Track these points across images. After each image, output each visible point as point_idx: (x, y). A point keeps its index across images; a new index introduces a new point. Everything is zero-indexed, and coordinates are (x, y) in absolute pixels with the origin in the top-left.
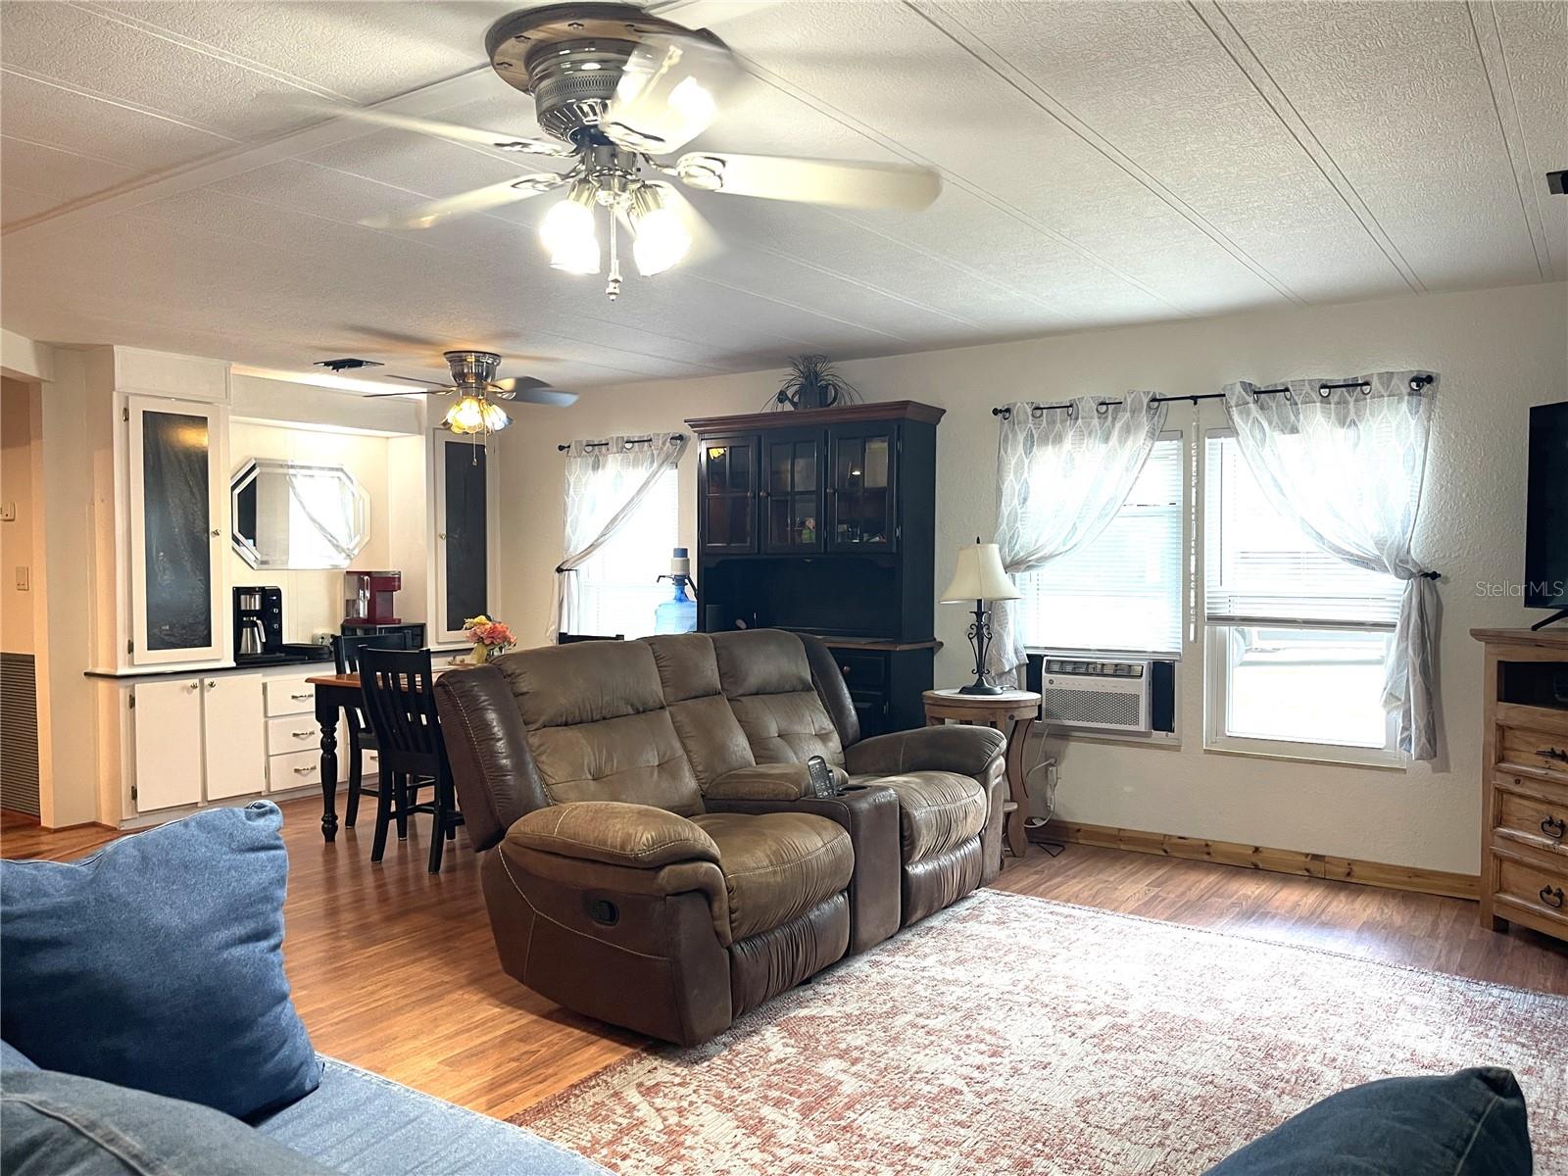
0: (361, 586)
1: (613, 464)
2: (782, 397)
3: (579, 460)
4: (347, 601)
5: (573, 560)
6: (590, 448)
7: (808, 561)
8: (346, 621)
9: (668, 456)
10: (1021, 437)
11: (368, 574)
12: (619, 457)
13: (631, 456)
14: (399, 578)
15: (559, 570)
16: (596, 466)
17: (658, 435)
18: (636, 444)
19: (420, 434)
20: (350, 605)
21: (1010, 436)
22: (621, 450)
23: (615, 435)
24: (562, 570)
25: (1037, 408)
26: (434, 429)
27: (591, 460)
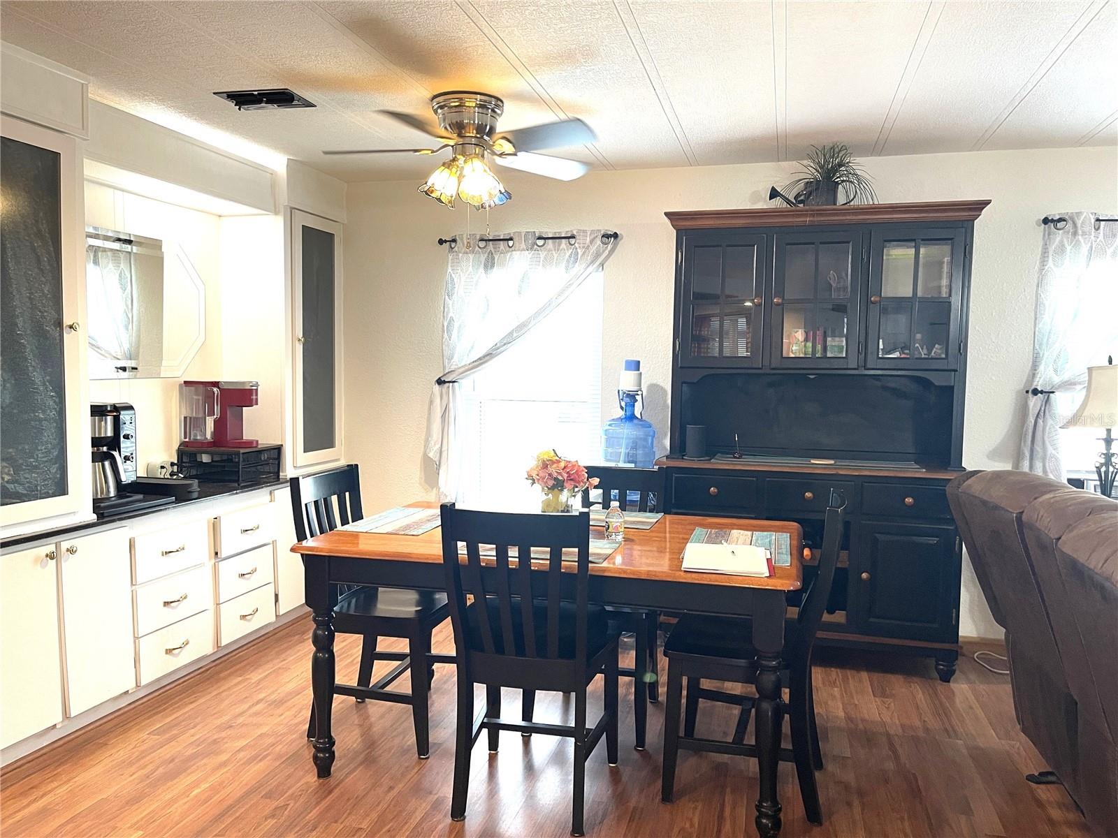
0: (209, 398)
1: (518, 262)
2: (774, 194)
3: (471, 256)
4: (185, 418)
5: (461, 370)
6: (482, 244)
7: (812, 377)
8: (182, 444)
9: (598, 255)
10: (1085, 249)
11: (216, 384)
12: (528, 255)
13: (543, 254)
14: (257, 390)
15: (440, 382)
16: (489, 264)
17: (585, 231)
18: (550, 241)
19: (276, 213)
20: (190, 423)
21: (1069, 248)
22: (531, 247)
23: (523, 230)
24: (445, 382)
25: (1098, 220)
26: (292, 208)
27: (483, 258)
